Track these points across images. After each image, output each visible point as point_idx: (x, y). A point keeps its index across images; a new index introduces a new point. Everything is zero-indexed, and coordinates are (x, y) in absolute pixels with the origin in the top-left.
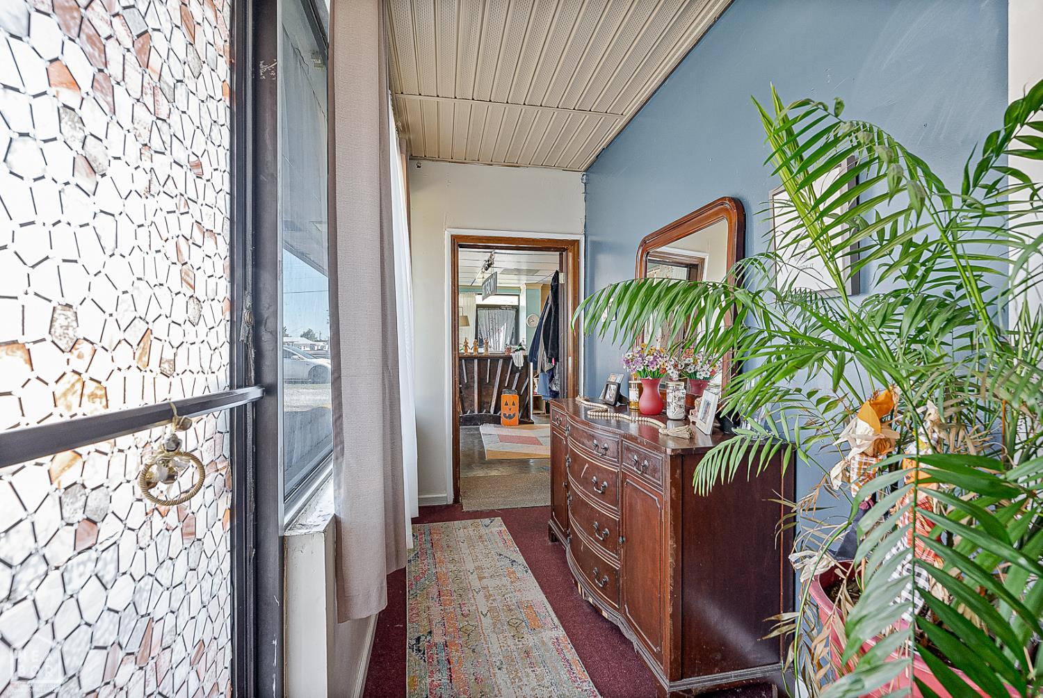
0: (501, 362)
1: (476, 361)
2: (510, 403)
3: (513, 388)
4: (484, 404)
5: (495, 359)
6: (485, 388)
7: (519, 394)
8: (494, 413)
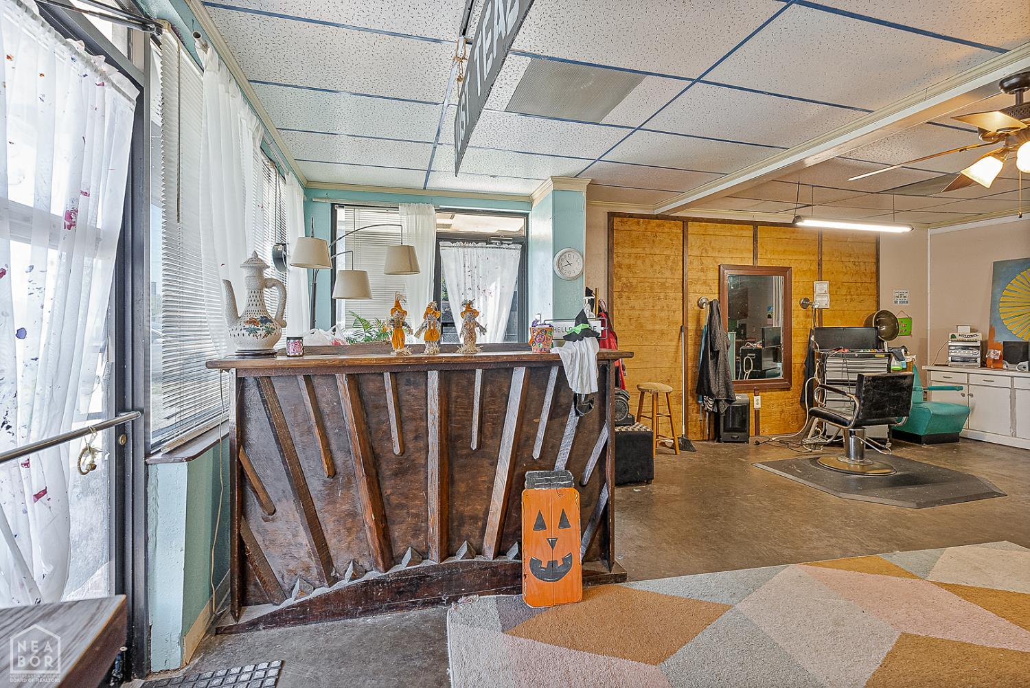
0: (519, 375)
1: (434, 377)
2: (552, 520)
3: (560, 464)
4: (461, 524)
5: (498, 371)
6: (464, 467)
7: (580, 485)
8: (496, 556)
